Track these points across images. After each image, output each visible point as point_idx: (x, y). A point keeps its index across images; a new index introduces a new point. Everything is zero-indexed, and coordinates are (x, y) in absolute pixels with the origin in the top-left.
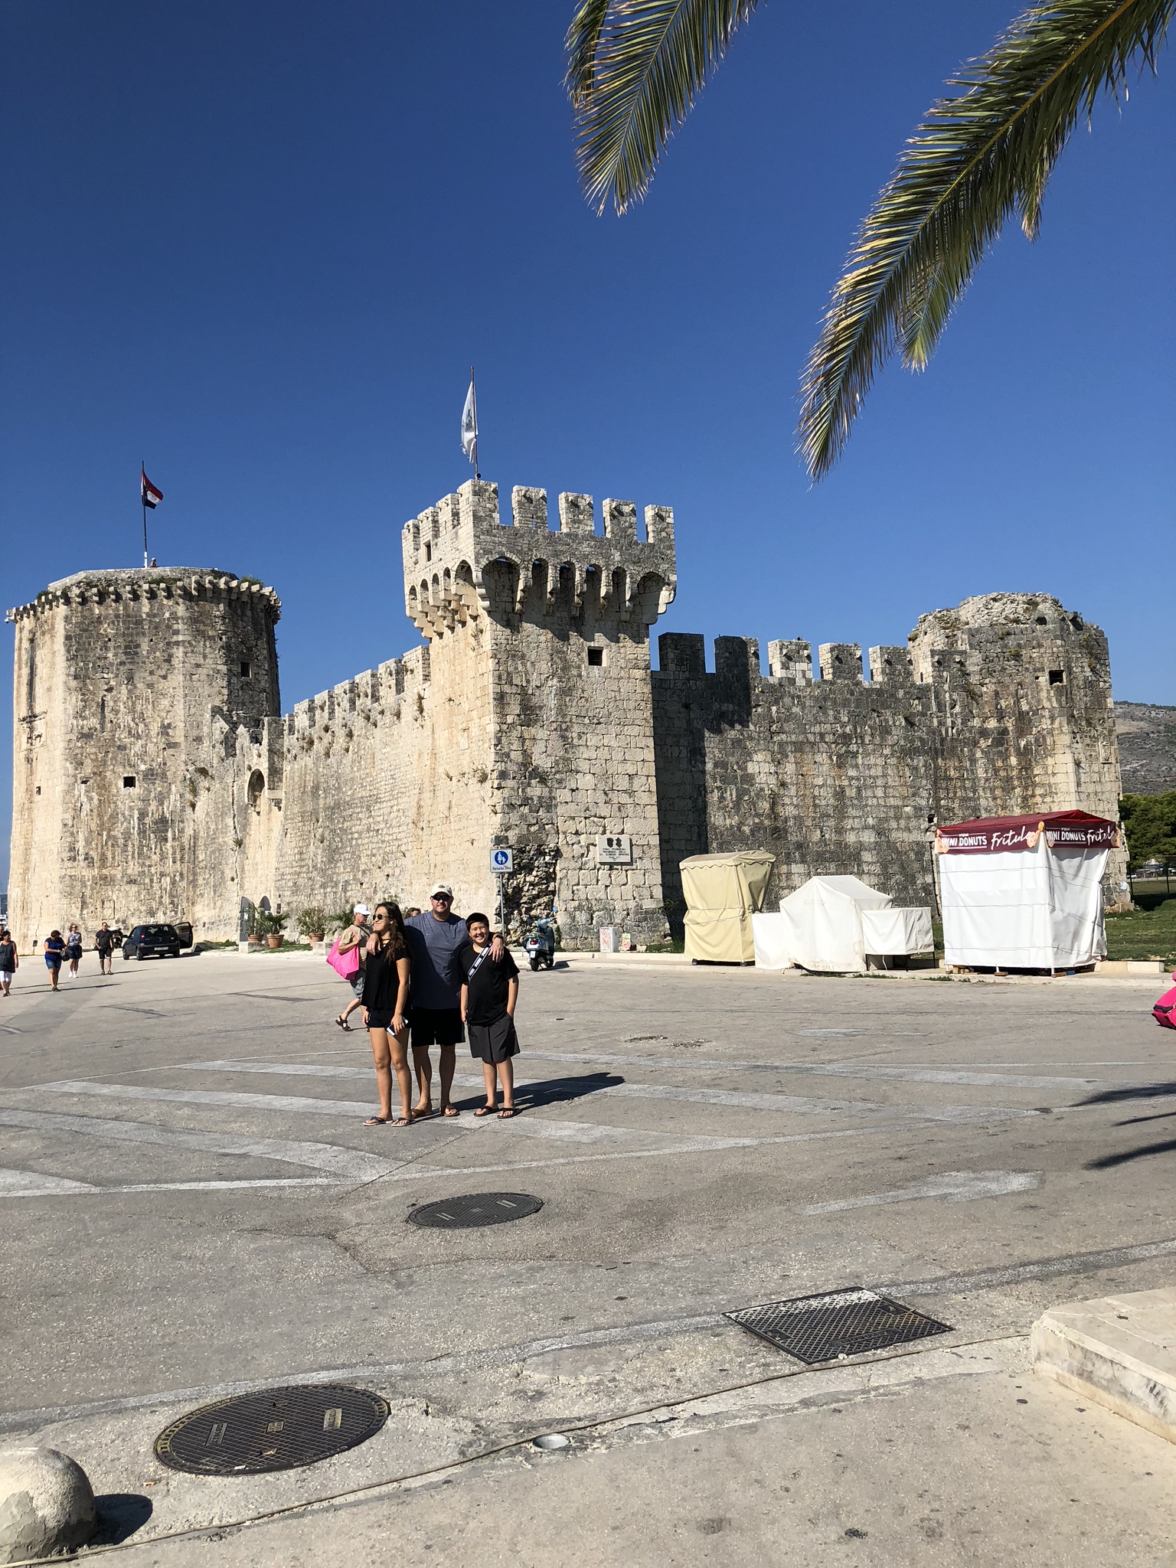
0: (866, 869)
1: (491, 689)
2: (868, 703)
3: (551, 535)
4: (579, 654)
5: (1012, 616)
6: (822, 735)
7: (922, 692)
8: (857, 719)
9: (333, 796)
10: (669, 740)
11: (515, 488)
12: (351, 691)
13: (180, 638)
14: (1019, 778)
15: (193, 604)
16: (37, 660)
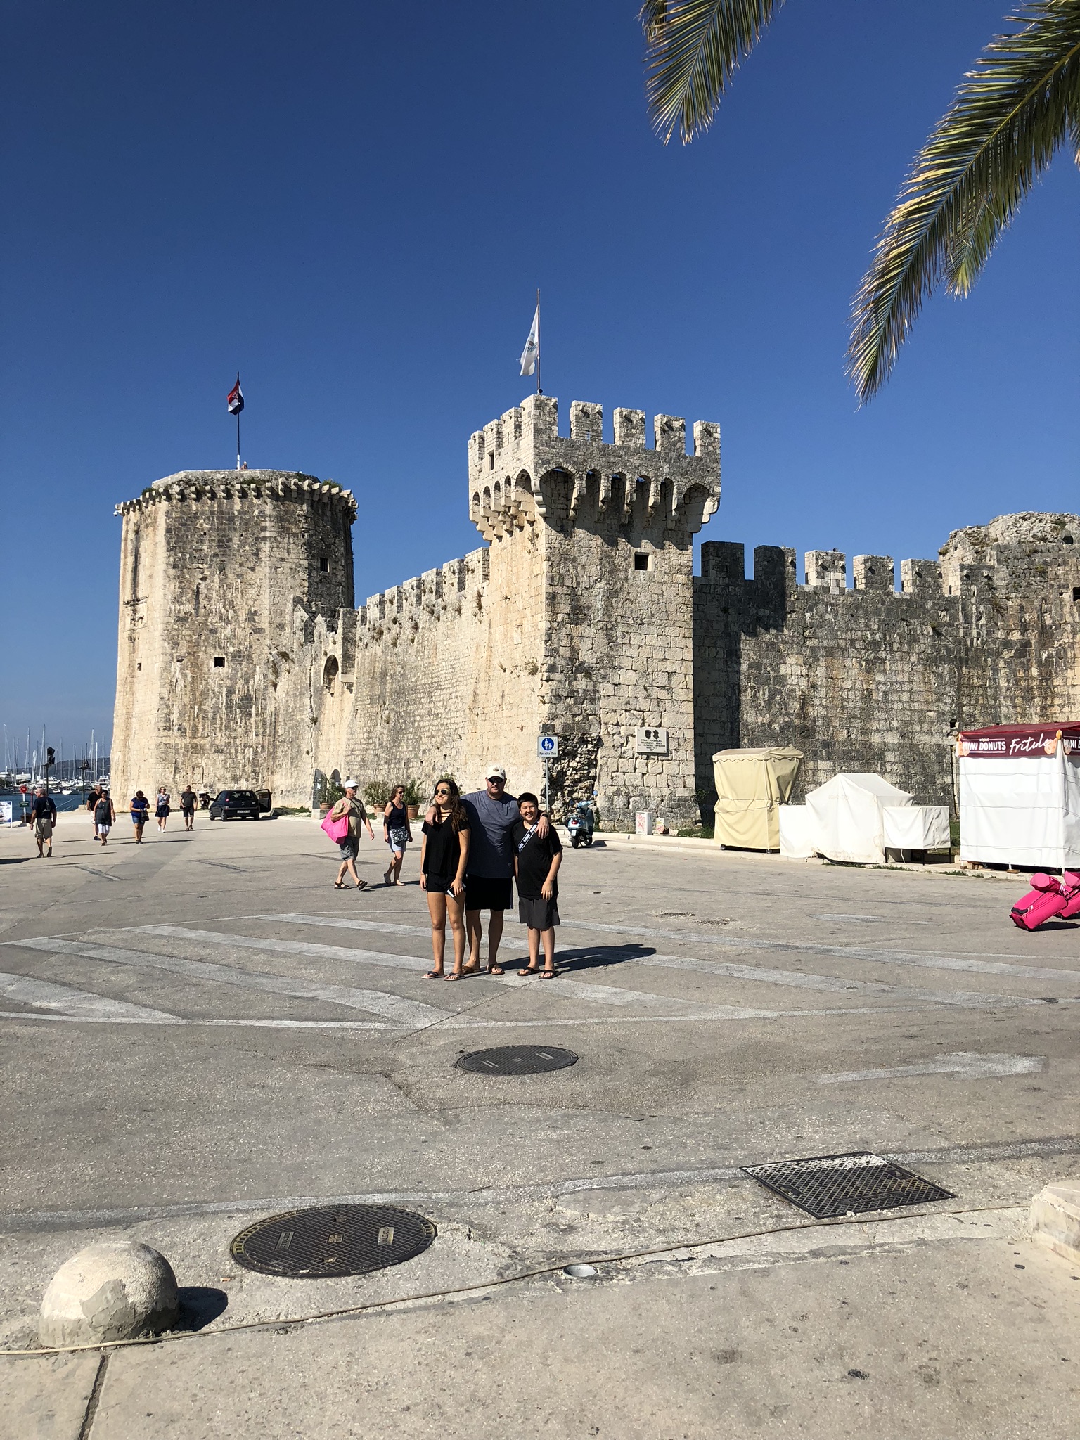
0: (888, 767)
1: (544, 590)
2: (897, 612)
3: (605, 447)
4: (626, 559)
5: (1039, 535)
6: (852, 641)
7: (950, 604)
8: (886, 627)
9: (399, 682)
10: (707, 642)
11: (574, 403)
12: (418, 587)
13: (267, 534)
14: (1039, 688)
15: (280, 503)
16: (141, 550)
